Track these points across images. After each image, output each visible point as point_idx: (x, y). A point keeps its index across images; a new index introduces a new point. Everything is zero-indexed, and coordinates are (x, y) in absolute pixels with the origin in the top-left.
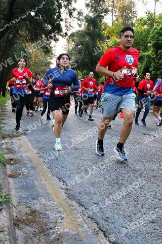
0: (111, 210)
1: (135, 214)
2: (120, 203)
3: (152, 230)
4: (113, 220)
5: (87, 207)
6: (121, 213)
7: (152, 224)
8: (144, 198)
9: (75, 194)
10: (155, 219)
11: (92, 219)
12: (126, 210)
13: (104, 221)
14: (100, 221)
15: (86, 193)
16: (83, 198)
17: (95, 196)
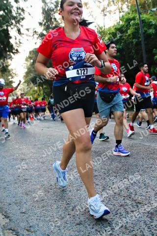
0: (37, 218)
1: (63, 218)
2: (50, 208)
3: (76, 232)
4: (36, 228)
5: (12, 218)
6: (48, 219)
7: (78, 226)
8: (78, 199)
9: (4, 206)
10: (83, 220)
11: (13, 230)
12: (55, 215)
13: (25, 231)
14: (21, 232)
15: (16, 204)
16: (10, 209)
17: (25, 205)
